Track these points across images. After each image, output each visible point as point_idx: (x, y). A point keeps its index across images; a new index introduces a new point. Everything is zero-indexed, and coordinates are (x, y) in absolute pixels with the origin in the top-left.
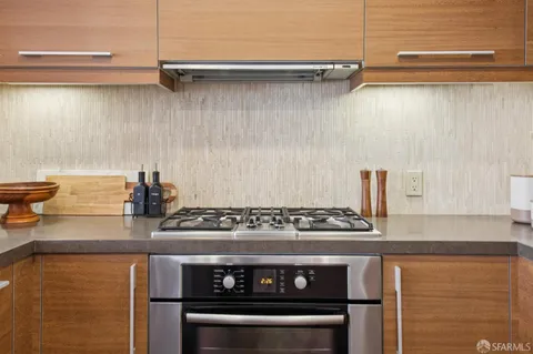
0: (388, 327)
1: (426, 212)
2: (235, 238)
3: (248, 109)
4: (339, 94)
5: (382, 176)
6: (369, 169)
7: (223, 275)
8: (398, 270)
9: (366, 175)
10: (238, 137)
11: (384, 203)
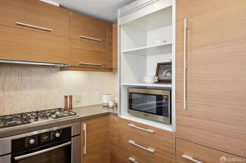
0: (82, 141)
1: (81, 106)
2: (32, 126)
3: (21, 76)
4: (56, 72)
5: (71, 97)
6: (67, 95)
7: (29, 140)
8: (85, 125)
9: (66, 97)
10: (16, 87)
11: (71, 105)
